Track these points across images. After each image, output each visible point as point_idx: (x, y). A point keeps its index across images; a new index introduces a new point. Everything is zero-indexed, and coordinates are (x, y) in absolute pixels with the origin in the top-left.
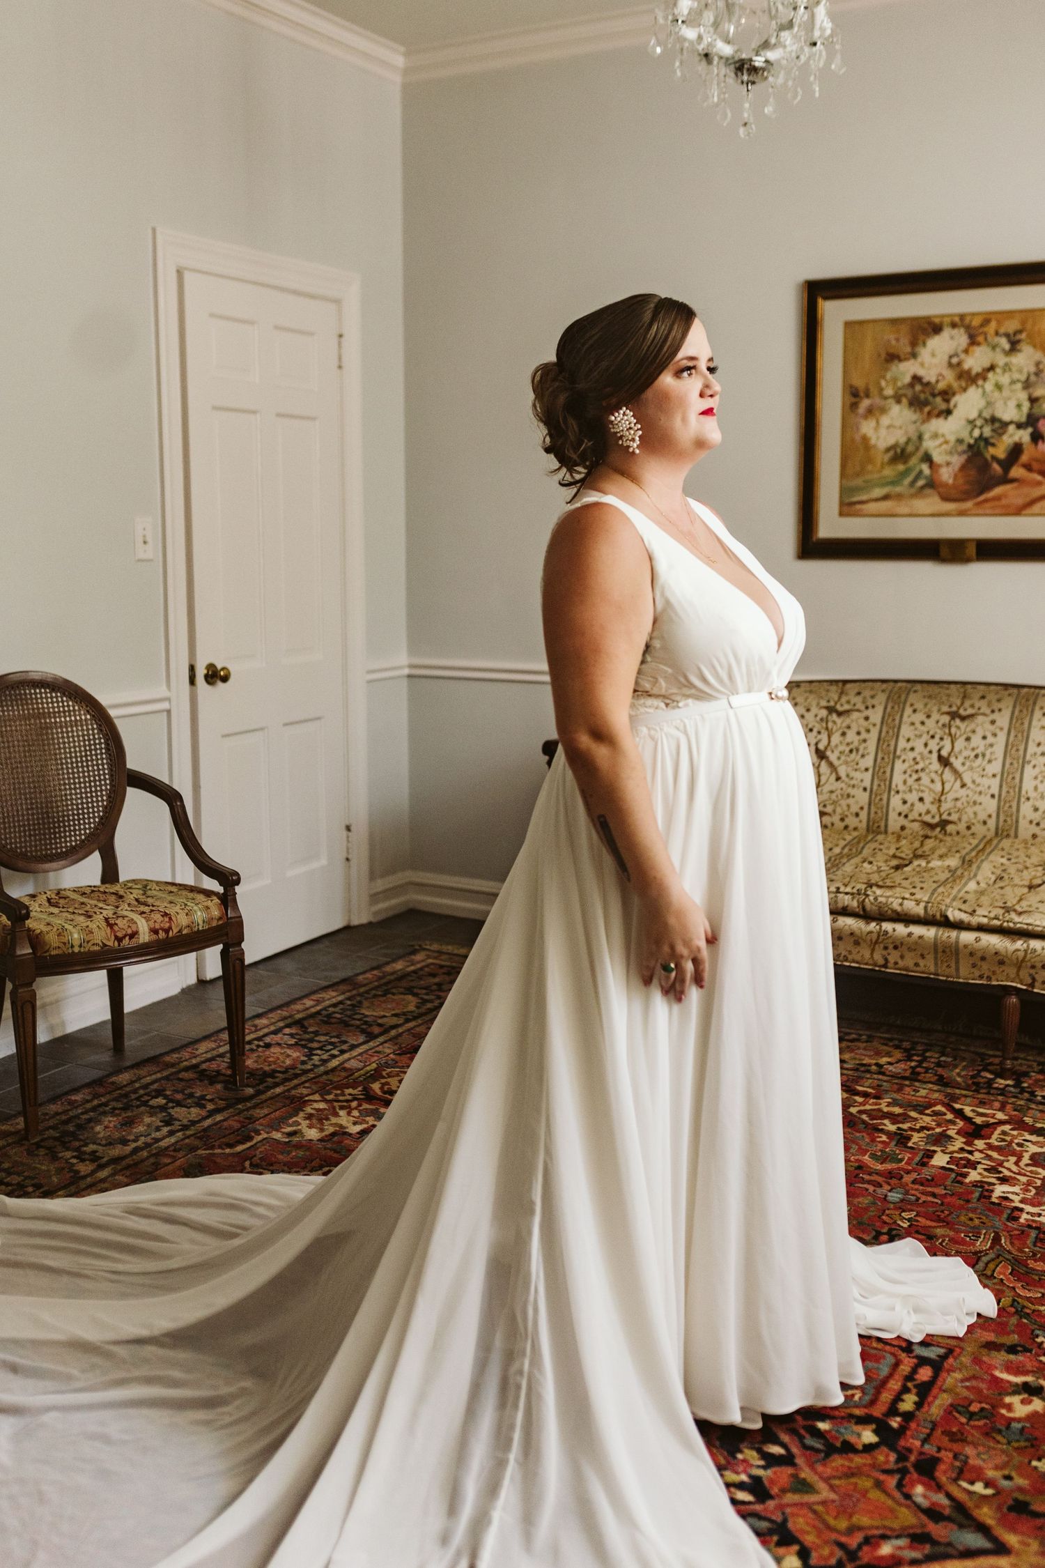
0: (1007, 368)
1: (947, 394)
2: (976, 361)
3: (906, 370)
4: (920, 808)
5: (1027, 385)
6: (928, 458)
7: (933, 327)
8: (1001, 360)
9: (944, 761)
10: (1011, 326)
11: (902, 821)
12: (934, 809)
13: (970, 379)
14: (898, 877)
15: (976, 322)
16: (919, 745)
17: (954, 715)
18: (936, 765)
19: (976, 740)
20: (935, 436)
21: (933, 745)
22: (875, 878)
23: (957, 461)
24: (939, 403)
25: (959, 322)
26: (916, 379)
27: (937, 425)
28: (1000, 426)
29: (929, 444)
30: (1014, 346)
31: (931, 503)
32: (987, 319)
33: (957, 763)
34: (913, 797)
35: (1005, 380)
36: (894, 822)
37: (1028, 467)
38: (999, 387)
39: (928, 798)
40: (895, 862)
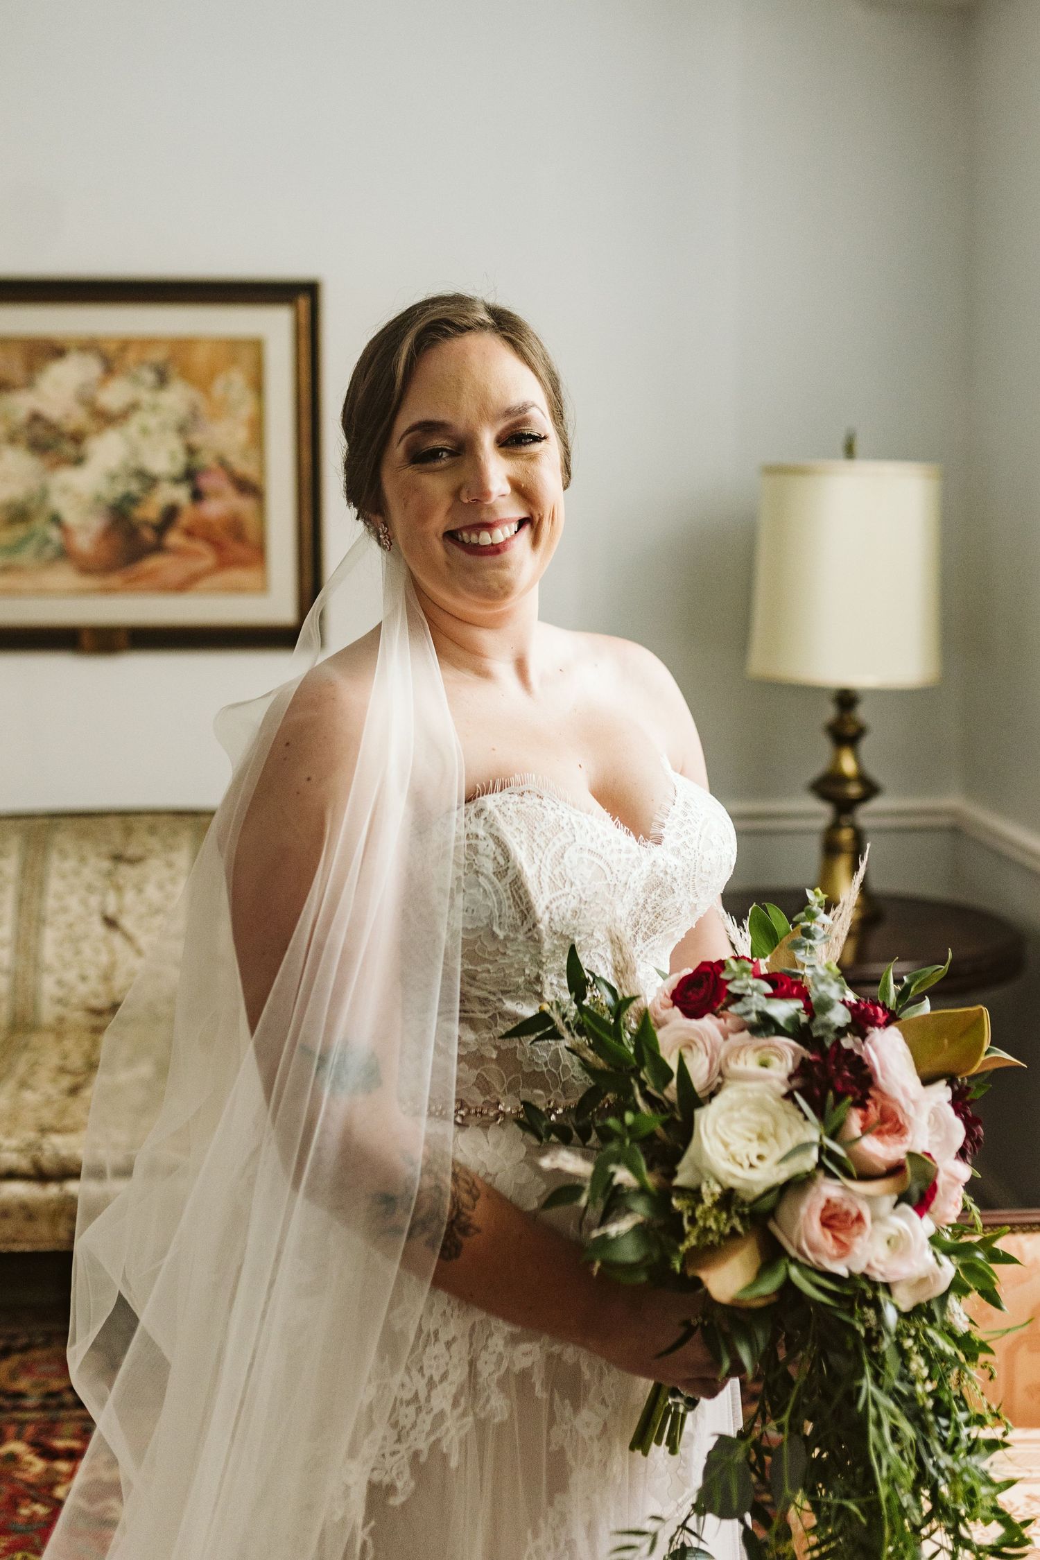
0: (155, 408)
1: (78, 438)
2: (114, 396)
3: (21, 404)
4: (83, 989)
5: (182, 430)
6: (56, 520)
7: (54, 350)
8: (146, 397)
9: (111, 923)
10: (158, 355)
11: (59, 1010)
12: (101, 988)
13: (106, 419)
14: (76, 1106)
15: (112, 347)
16: (73, 902)
17: (118, 858)
18: (99, 928)
19: (152, 892)
20: (65, 490)
21: (94, 901)
22: (48, 1117)
23: (97, 524)
24: (68, 449)
25: (89, 346)
26: (36, 418)
27: (68, 477)
28: (149, 481)
29: (59, 502)
30: (162, 379)
31: (65, 577)
32: (125, 345)
33: (127, 922)
34: (71, 976)
35: (152, 421)
36: (48, 1012)
37: (189, 533)
38: (145, 431)
39: (93, 973)
40: (66, 1082)
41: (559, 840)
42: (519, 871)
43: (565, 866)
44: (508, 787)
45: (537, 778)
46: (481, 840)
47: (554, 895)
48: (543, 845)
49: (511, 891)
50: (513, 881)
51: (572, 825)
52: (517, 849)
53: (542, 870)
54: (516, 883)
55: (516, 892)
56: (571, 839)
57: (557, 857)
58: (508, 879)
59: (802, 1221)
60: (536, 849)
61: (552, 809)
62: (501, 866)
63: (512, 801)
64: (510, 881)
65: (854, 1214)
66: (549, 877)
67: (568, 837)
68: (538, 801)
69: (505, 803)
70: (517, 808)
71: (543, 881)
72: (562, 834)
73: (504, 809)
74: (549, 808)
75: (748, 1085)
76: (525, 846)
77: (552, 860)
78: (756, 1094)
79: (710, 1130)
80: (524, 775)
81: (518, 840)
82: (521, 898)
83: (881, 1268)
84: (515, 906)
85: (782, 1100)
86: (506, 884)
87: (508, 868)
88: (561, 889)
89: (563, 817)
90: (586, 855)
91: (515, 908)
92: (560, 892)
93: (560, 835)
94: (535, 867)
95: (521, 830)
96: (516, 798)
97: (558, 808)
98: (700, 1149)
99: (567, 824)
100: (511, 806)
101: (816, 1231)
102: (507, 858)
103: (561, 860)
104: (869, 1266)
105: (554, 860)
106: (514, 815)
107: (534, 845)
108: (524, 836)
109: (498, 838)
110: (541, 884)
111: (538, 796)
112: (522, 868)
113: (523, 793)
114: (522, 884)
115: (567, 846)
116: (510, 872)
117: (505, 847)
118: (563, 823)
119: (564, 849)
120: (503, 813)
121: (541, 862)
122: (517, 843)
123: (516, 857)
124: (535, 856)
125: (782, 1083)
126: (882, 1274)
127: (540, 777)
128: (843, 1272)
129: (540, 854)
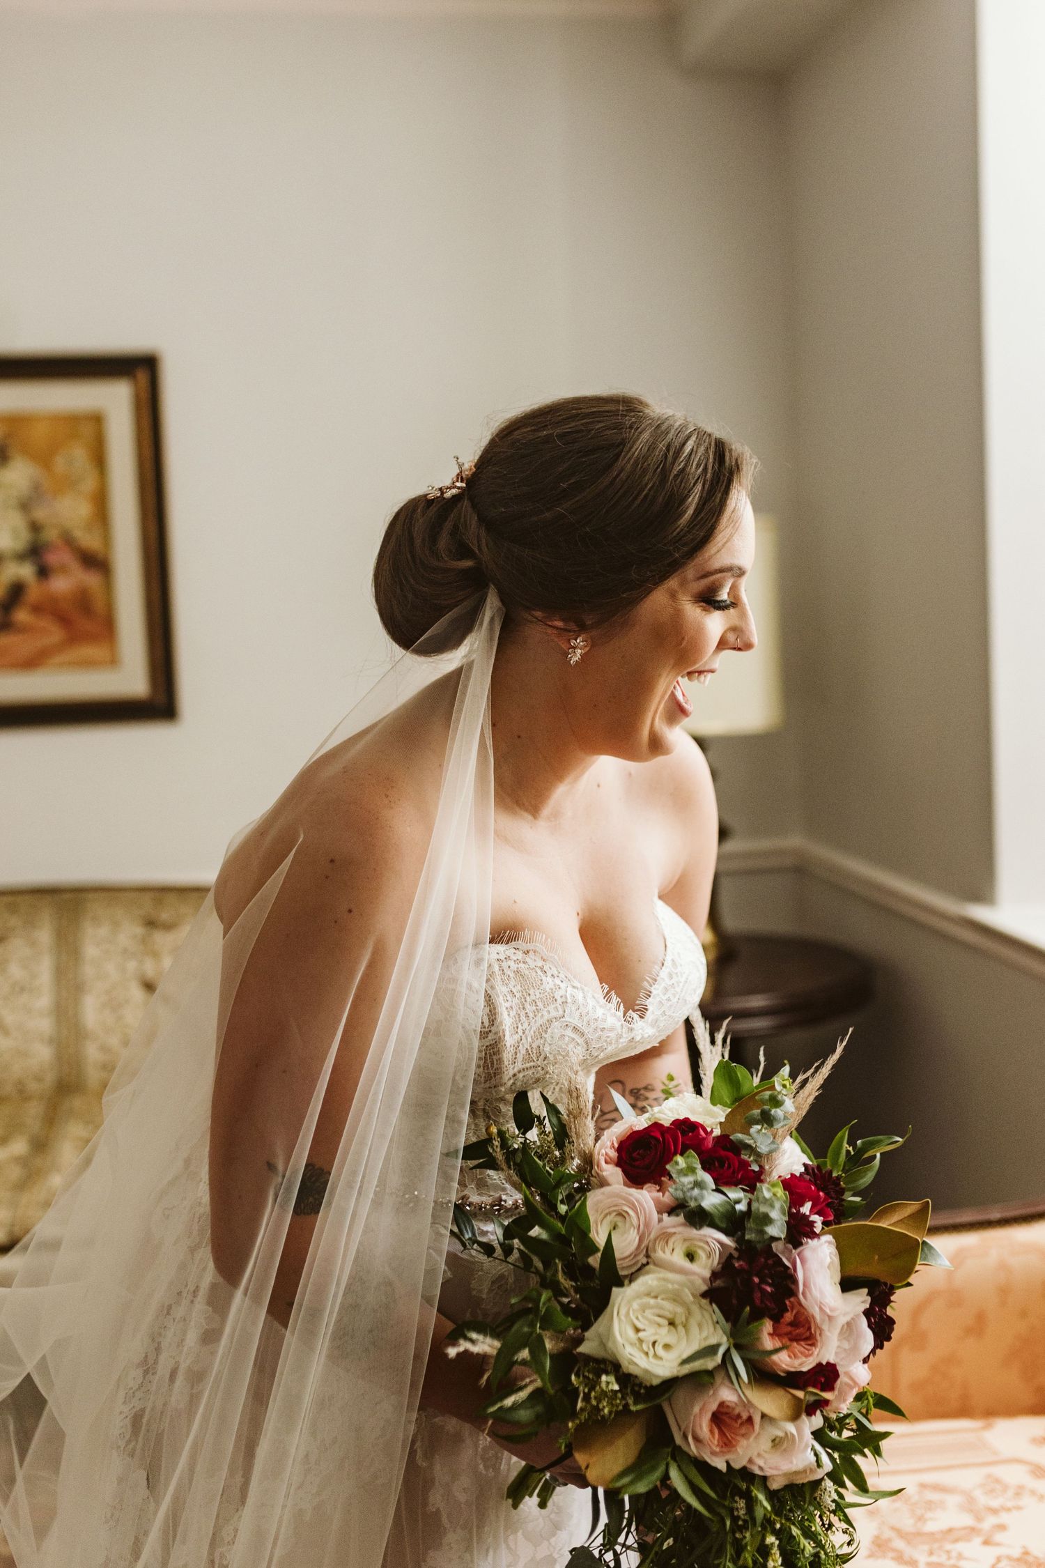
5: (25, 507)
41: (549, 1012)
42: (500, 1038)
43: (545, 1040)
44: (515, 941)
45: (546, 939)
46: (473, 991)
47: (524, 1066)
48: (531, 1015)
49: (486, 1054)
50: (491, 1045)
51: (566, 998)
52: (505, 1014)
53: (523, 1041)
54: (493, 1048)
55: (490, 1056)
56: (561, 1012)
57: (541, 1030)
58: (487, 1042)
59: (692, 1418)
60: (523, 1018)
61: (552, 975)
62: (485, 1027)
63: (515, 959)
64: (488, 1044)
65: (745, 1416)
66: (527, 1049)
67: (558, 1011)
68: (540, 963)
69: (508, 958)
70: (517, 968)
71: (520, 1052)
72: (553, 1006)
73: (505, 965)
74: (549, 974)
75: (670, 1276)
76: (513, 1013)
77: (534, 1032)
78: (676, 1286)
79: (623, 1312)
80: (534, 932)
81: (508, 1005)
82: (492, 1063)
83: (761, 1462)
84: (484, 1067)
85: (700, 1298)
86: (483, 1046)
87: (490, 1031)
88: (534, 1061)
89: (559, 988)
90: (569, 1032)
91: (484, 1069)
92: (532, 1064)
93: (551, 1008)
94: (516, 1037)
95: (516, 993)
96: (520, 955)
97: (558, 976)
98: (610, 1328)
99: (561, 997)
100: (512, 963)
101: (704, 1426)
102: (493, 1021)
103: (543, 1034)
104: (750, 1461)
105: (537, 1033)
106: (512, 975)
107: (522, 1014)
108: (516, 1001)
109: (490, 997)
110: (516, 1055)
111: (542, 958)
112: (504, 1036)
113: (528, 952)
114: (499, 1051)
115: (554, 1020)
116: (491, 1036)
117: (495, 1009)
118: (557, 996)
119: (550, 1021)
120: (503, 970)
121: (524, 1033)
122: (507, 1008)
123: (501, 1023)
124: (520, 1025)
125: (704, 1280)
126: (761, 1468)
127: (549, 940)
128: (722, 1466)
129: (526, 1025)
